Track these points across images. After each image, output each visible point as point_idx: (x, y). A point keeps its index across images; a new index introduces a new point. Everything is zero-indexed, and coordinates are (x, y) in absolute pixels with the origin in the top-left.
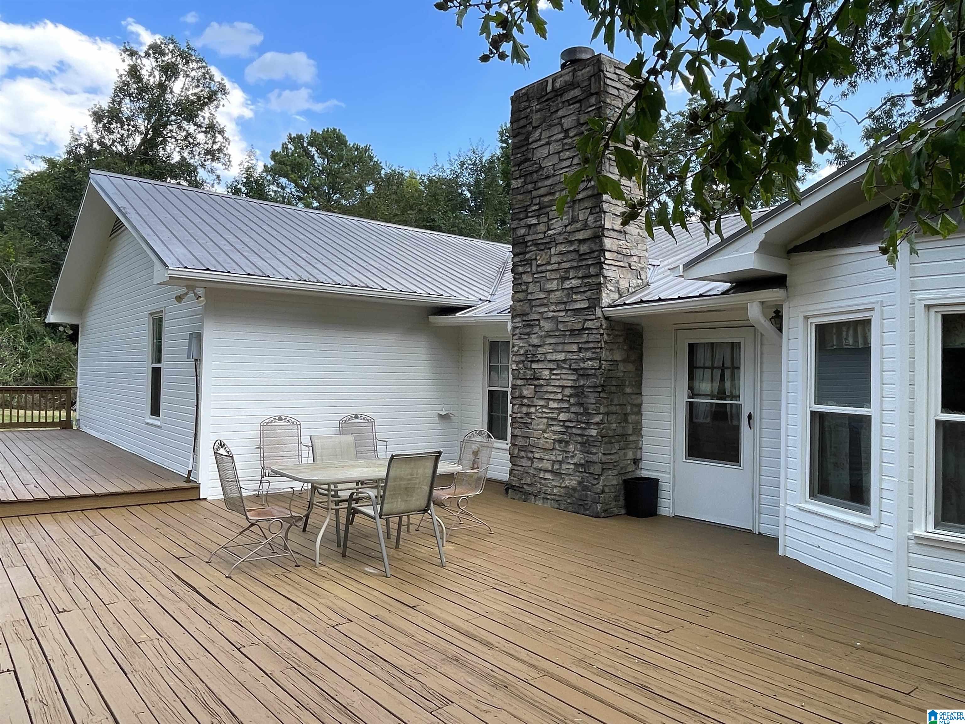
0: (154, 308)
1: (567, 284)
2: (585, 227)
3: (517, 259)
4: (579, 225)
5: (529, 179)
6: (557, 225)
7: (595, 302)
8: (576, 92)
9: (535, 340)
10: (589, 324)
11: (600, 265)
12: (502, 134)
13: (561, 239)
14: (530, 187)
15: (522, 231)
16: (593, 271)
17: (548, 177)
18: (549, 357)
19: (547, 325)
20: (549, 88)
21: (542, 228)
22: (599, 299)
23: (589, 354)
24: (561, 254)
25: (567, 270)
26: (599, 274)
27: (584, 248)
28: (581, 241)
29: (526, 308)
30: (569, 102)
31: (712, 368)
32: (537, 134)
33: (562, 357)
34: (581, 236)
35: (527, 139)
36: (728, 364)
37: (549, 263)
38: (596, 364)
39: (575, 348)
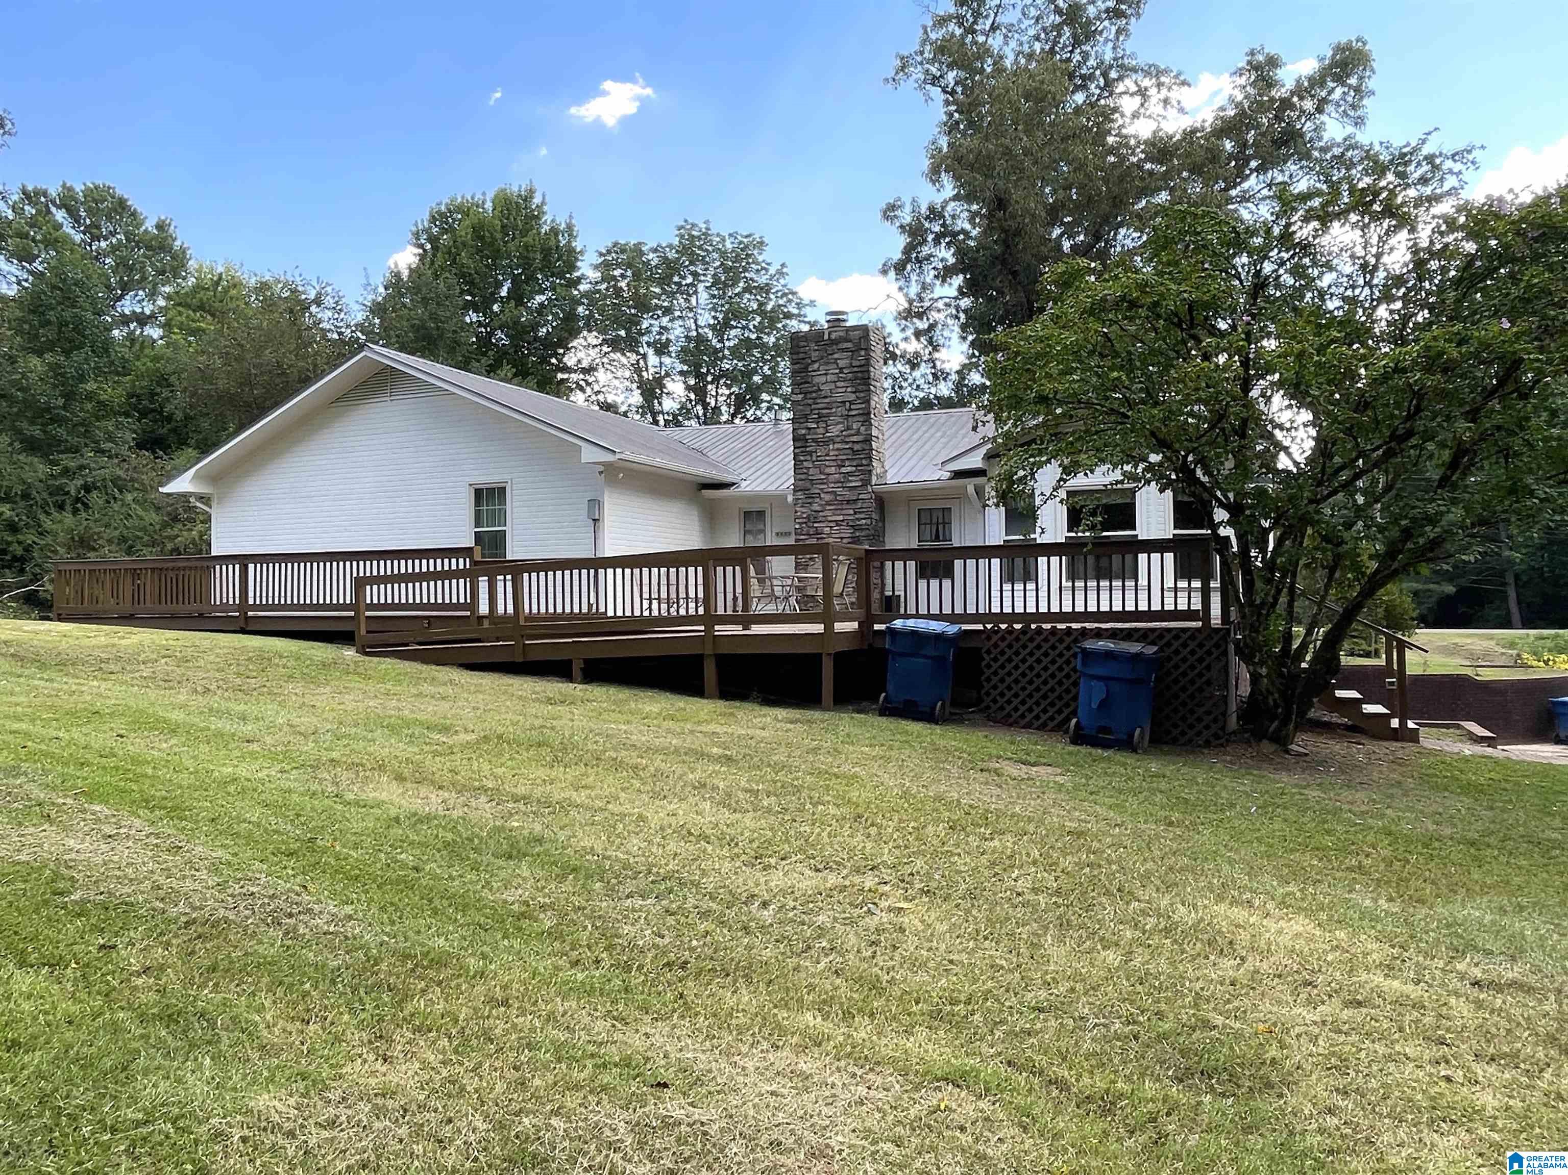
0: (488, 477)
1: (844, 470)
2: (858, 433)
3: (797, 451)
4: (853, 432)
5: (808, 396)
6: (835, 431)
7: (866, 483)
8: (849, 345)
9: (816, 507)
10: (861, 497)
11: (870, 458)
13: (838, 439)
14: (810, 401)
15: (803, 432)
16: (864, 462)
17: (826, 397)
18: (830, 518)
19: (827, 497)
20: (826, 337)
21: (821, 430)
22: (870, 480)
23: (862, 516)
24: (838, 449)
25: (843, 460)
26: (870, 464)
27: (857, 447)
28: (857, 442)
29: (808, 485)
30: (843, 350)
31: (931, 523)
32: (816, 366)
33: (841, 518)
34: (855, 439)
35: (806, 368)
36: (940, 521)
37: (827, 455)
38: (869, 522)
39: (852, 512)
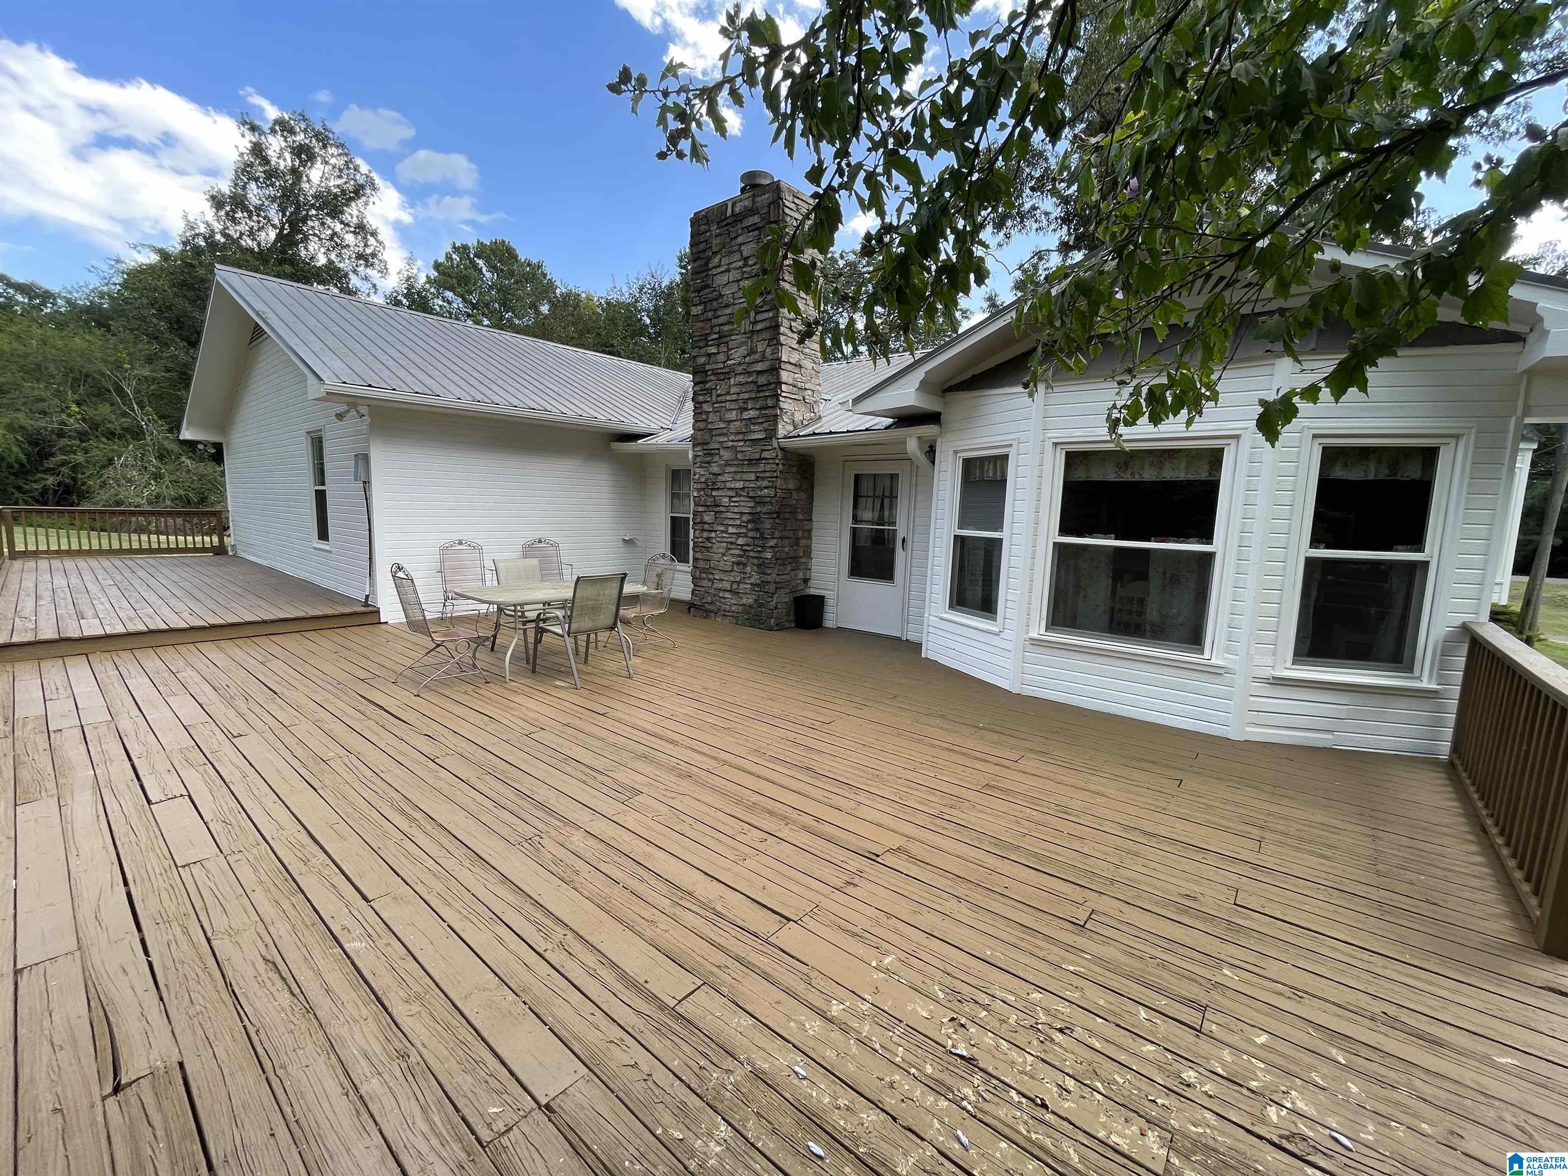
0: (312, 426)
1: (746, 415)
2: (763, 358)
3: (697, 388)
4: (757, 356)
5: (709, 306)
6: (737, 354)
7: (771, 433)
8: (756, 219)
9: (715, 469)
10: (765, 455)
11: (777, 396)
12: (681, 260)
13: (739, 369)
14: (710, 314)
15: (702, 360)
16: (770, 402)
17: (727, 306)
18: (729, 485)
19: (726, 455)
20: (729, 212)
21: (721, 357)
22: (775, 430)
23: (765, 483)
24: (740, 384)
25: (746, 401)
26: (776, 406)
27: (762, 380)
28: (759, 373)
29: (707, 437)
30: (748, 229)
31: (874, 497)
32: (716, 260)
33: (740, 485)
34: (759, 367)
35: (707, 264)
36: (887, 493)
37: (728, 393)
38: (772, 493)
39: (753, 477)
